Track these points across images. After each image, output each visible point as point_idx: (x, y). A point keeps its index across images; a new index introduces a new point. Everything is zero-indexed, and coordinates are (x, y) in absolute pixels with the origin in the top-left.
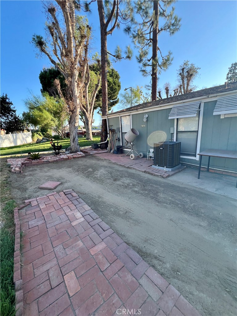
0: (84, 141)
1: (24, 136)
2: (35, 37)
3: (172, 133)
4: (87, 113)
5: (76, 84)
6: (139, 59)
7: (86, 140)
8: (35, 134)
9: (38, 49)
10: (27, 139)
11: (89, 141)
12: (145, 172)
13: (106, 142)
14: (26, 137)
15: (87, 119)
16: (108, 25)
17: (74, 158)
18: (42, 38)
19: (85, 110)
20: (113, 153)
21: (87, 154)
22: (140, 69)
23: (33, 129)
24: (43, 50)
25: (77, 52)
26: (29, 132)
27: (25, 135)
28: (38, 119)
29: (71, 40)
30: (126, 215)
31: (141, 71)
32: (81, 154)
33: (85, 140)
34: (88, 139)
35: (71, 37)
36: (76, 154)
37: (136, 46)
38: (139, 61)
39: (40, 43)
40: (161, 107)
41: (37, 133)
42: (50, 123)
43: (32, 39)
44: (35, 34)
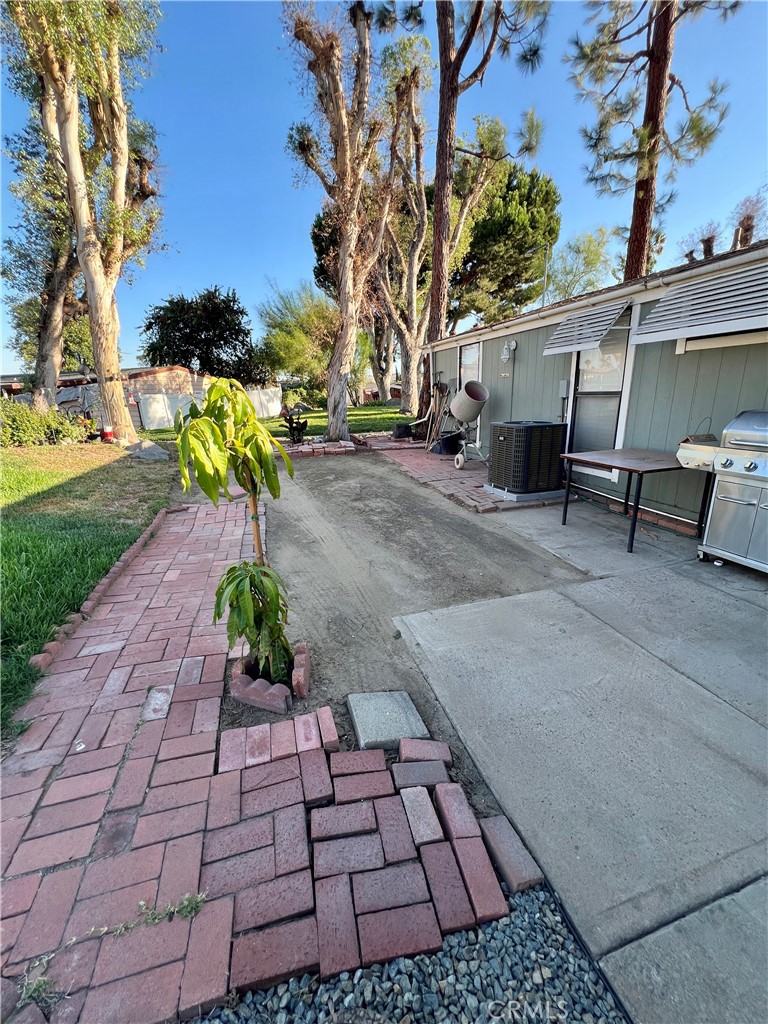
0: (393, 415)
1: (264, 398)
2: (294, 132)
3: (564, 399)
4: (407, 335)
5: (349, 262)
6: (594, 135)
7: (398, 415)
8: (290, 392)
9: (300, 164)
10: (270, 405)
11: (407, 418)
12: (451, 496)
13: (425, 419)
14: (268, 401)
15: (407, 352)
16: (461, 65)
17: (325, 453)
18: (309, 130)
19: (403, 326)
20: (432, 451)
21: (364, 447)
22: (587, 175)
23: (285, 379)
24: (309, 164)
25: (357, 175)
26: (277, 389)
27: (266, 394)
28: (282, 353)
29: (344, 146)
30: (308, 545)
31: (592, 180)
32: (345, 447)
33: (396, 413)
34: (403, 411)
35: (343, 138)
36: (333, 446)
37: (584, 92)
38: (592, 142)
39: (304, 148)
40: (543, 318)
41: (296, 392)
42: (308, 365)
43: (287, 139)
44: (293, 124)
